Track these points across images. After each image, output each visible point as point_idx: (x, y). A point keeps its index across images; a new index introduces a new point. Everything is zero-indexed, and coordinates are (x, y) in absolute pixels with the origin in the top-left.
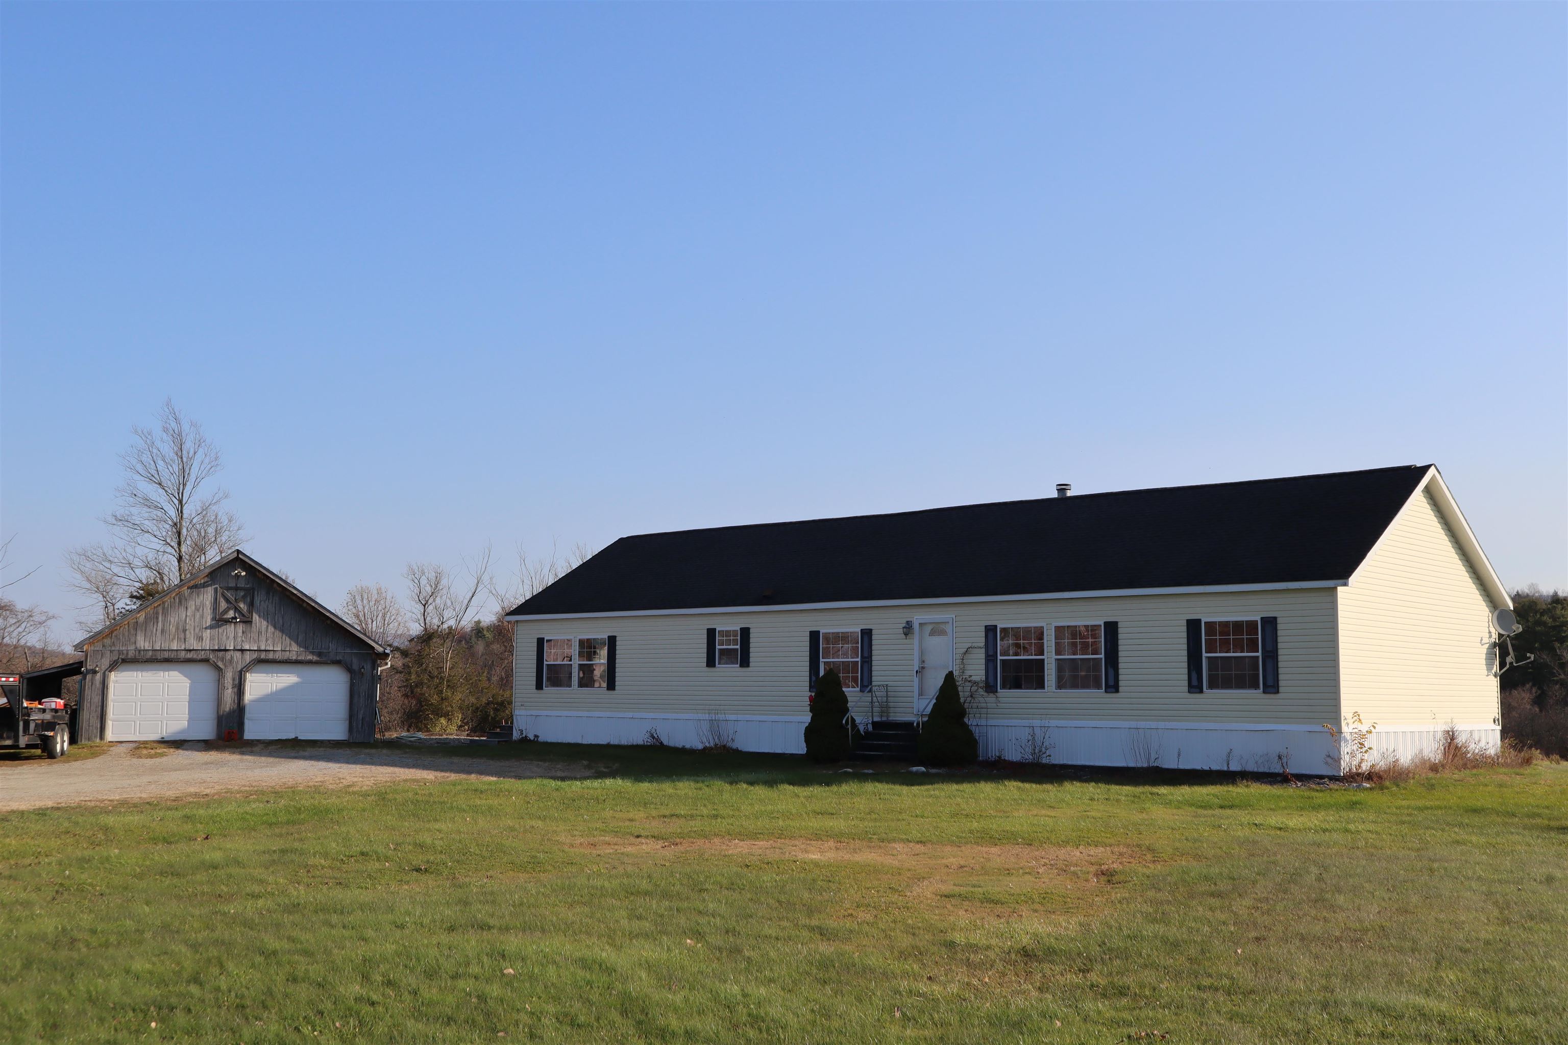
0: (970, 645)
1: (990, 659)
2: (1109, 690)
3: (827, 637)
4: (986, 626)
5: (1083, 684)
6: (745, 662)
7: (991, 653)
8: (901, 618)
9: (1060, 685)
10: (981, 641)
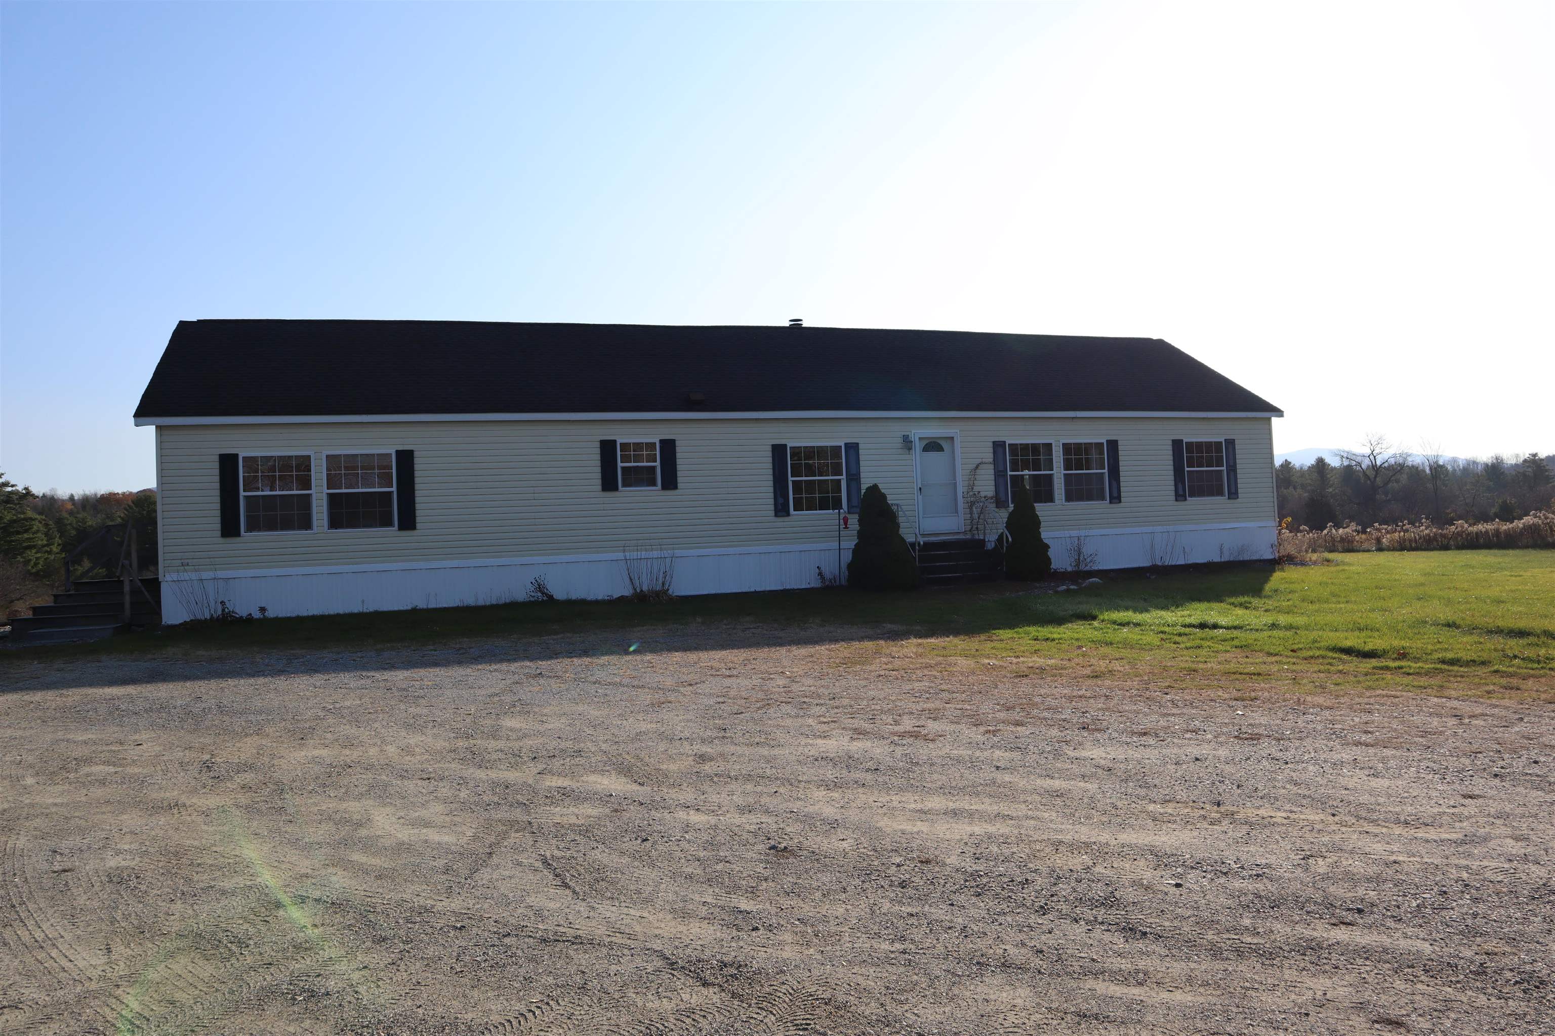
0: (979, 461)
1: (999, 474)
2: (1114, 501)
3: (796, 452)
4: (994, 442)
5: (1089, 496)
6: (670, 482)
7: (1001, 468)
8: (896, 431)
9: (1069, 498)
10: (989, 457)
